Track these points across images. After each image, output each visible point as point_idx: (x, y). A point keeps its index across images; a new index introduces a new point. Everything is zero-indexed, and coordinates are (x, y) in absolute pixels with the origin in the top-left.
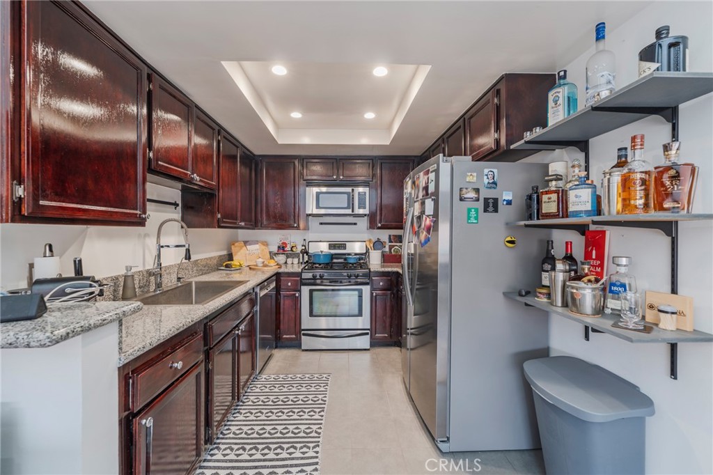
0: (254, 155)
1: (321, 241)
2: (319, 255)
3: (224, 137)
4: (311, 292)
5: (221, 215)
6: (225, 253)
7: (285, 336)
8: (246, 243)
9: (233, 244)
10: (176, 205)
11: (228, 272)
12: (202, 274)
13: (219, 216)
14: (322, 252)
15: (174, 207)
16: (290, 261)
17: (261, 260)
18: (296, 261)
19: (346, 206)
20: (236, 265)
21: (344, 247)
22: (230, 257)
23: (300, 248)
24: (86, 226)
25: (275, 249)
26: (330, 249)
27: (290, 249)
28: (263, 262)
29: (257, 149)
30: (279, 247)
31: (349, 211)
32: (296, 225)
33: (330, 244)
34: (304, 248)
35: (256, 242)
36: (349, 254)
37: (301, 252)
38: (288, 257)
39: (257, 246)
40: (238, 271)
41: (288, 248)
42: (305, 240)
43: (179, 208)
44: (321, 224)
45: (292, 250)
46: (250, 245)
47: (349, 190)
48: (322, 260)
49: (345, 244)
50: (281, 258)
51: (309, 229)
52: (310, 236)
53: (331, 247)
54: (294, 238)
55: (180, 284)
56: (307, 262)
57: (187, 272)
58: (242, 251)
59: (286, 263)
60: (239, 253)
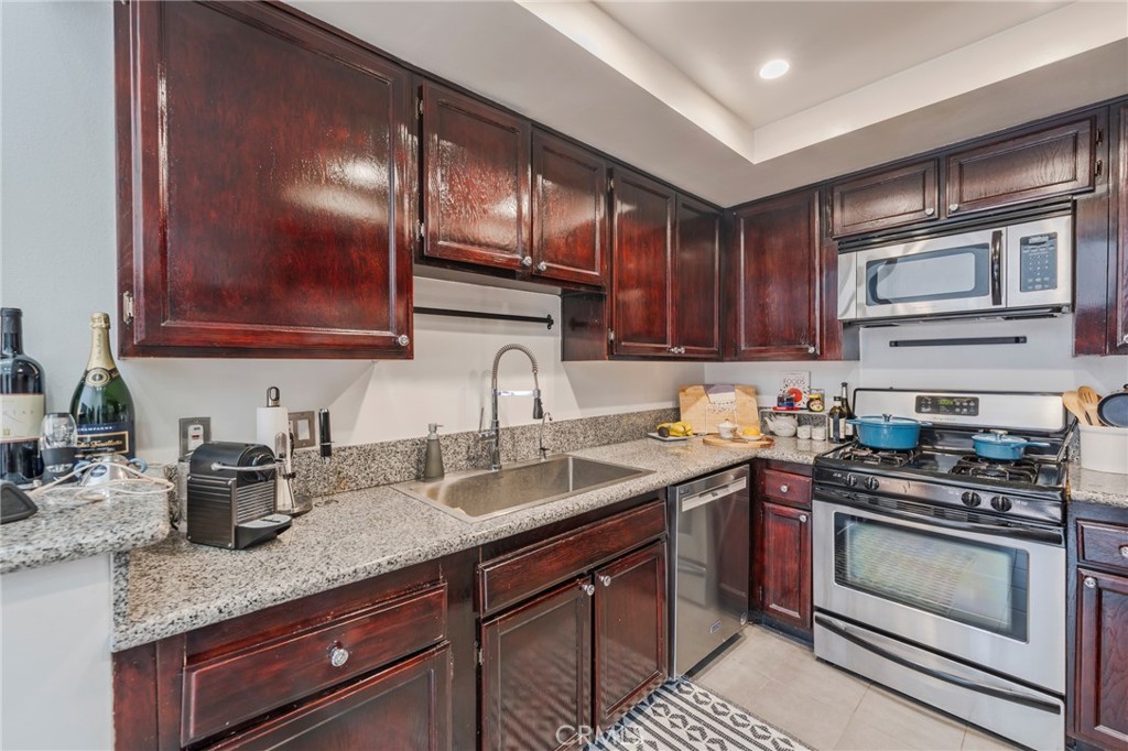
0: (722, 210)
1: (891, 390)
2: (878, 427)
3: (624, 181)
4: (840, 520)
5: (615, 335)
6: (670, 405)
7: (773, 606)
8: (708, 388)
9: (683, 391)
10: (549, 321)
11: (661, 443)
12: (608, 443)
13: (612, 336)
14: (887, 418)
15: (546, 325)
16: (804, 431)
17: (728, 425)
18: (819, 433)
19: (970, 286)
20: (677, 431)
21: (972, 407)
22: (676, 415)
23: (830, 404)
24: (370, 361)
25: (770, 402)
26: (918, 410)
27: (805, 406)
28: (734, 431)
29: (725, 194)
30: (780, 400)
31: (985, 302)
32: (812, 350)
33: (919, 399)
34: (838, 404)
35: (730, 387)
36: (987, 431)
37: (831, 414)
38: (800, 423)
39: (730, 396)
40: (683, 444)
41: (802, 403)
42: (845, 385)
43: (557, 326)
44: (896, 344)
45: (809, 408)
46: (716, 392)
47: (984, 236)
48: (885, 440)
49: (976, 400)
50: (784, 425)
51: (858, 359)
52: (861, 375)
53: (921, 404)
54: (821, 379)
55: (543, 460)
56: (849, 438)
57: (572, 438)
58: (698, 403)
59: (795, 435)
60: (693, 408)
